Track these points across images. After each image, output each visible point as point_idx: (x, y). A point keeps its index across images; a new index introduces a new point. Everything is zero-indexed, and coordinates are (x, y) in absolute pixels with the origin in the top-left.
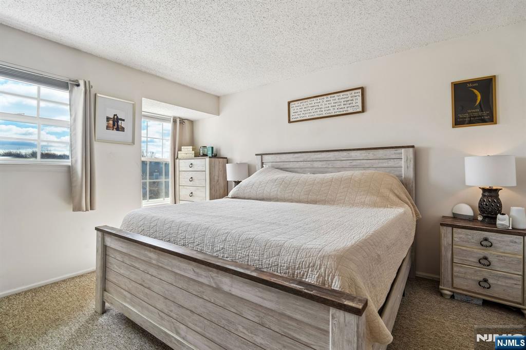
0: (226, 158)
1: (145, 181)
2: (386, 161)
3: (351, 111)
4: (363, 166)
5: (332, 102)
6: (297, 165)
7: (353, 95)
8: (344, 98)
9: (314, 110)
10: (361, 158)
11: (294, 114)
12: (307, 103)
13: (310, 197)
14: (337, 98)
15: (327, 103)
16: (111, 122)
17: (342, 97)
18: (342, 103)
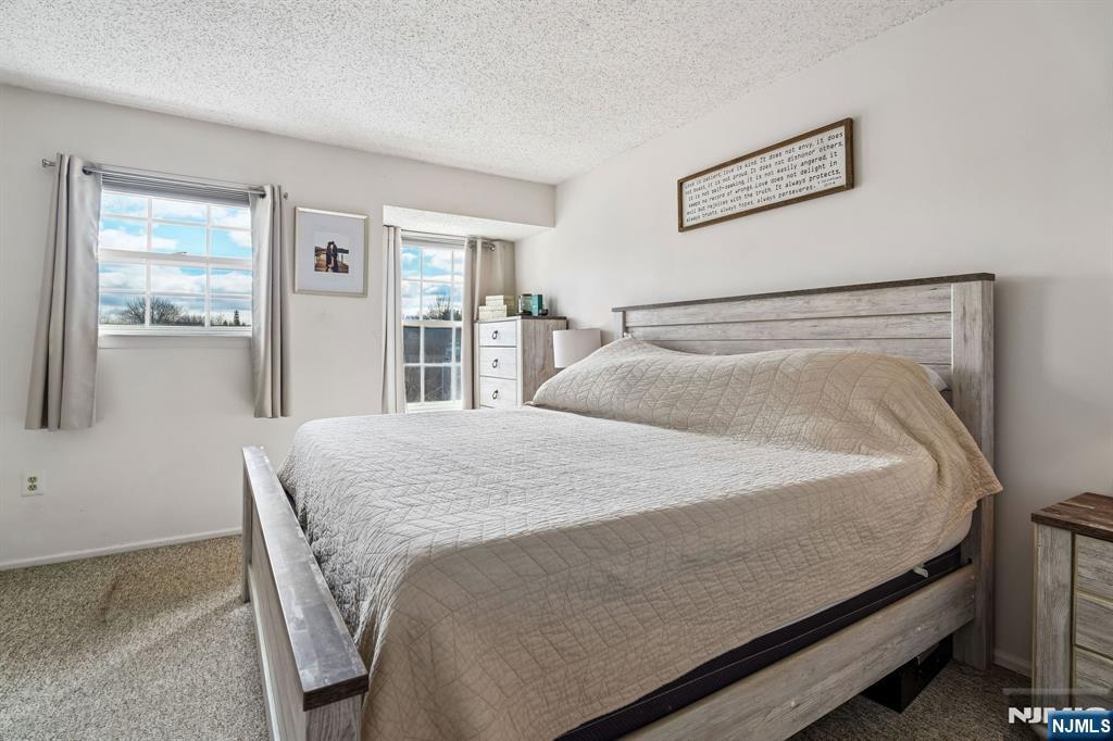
0: (565, 318)
1: (417, 365)
2: (905, 319)
3: (819, 186)
4: (845, 336)
5: (774, 168)
6: (693, 333)
7: (826, 143)
8: (803, 155)
9: (734, 195)
10: (840, 314)
11: (690, 210)
12: (718, 178)
13: (674, 412)
14: (785, 157)
15: (763, 173)
16: (324, 257)
17: (798, 152)
18: (800, 169)
